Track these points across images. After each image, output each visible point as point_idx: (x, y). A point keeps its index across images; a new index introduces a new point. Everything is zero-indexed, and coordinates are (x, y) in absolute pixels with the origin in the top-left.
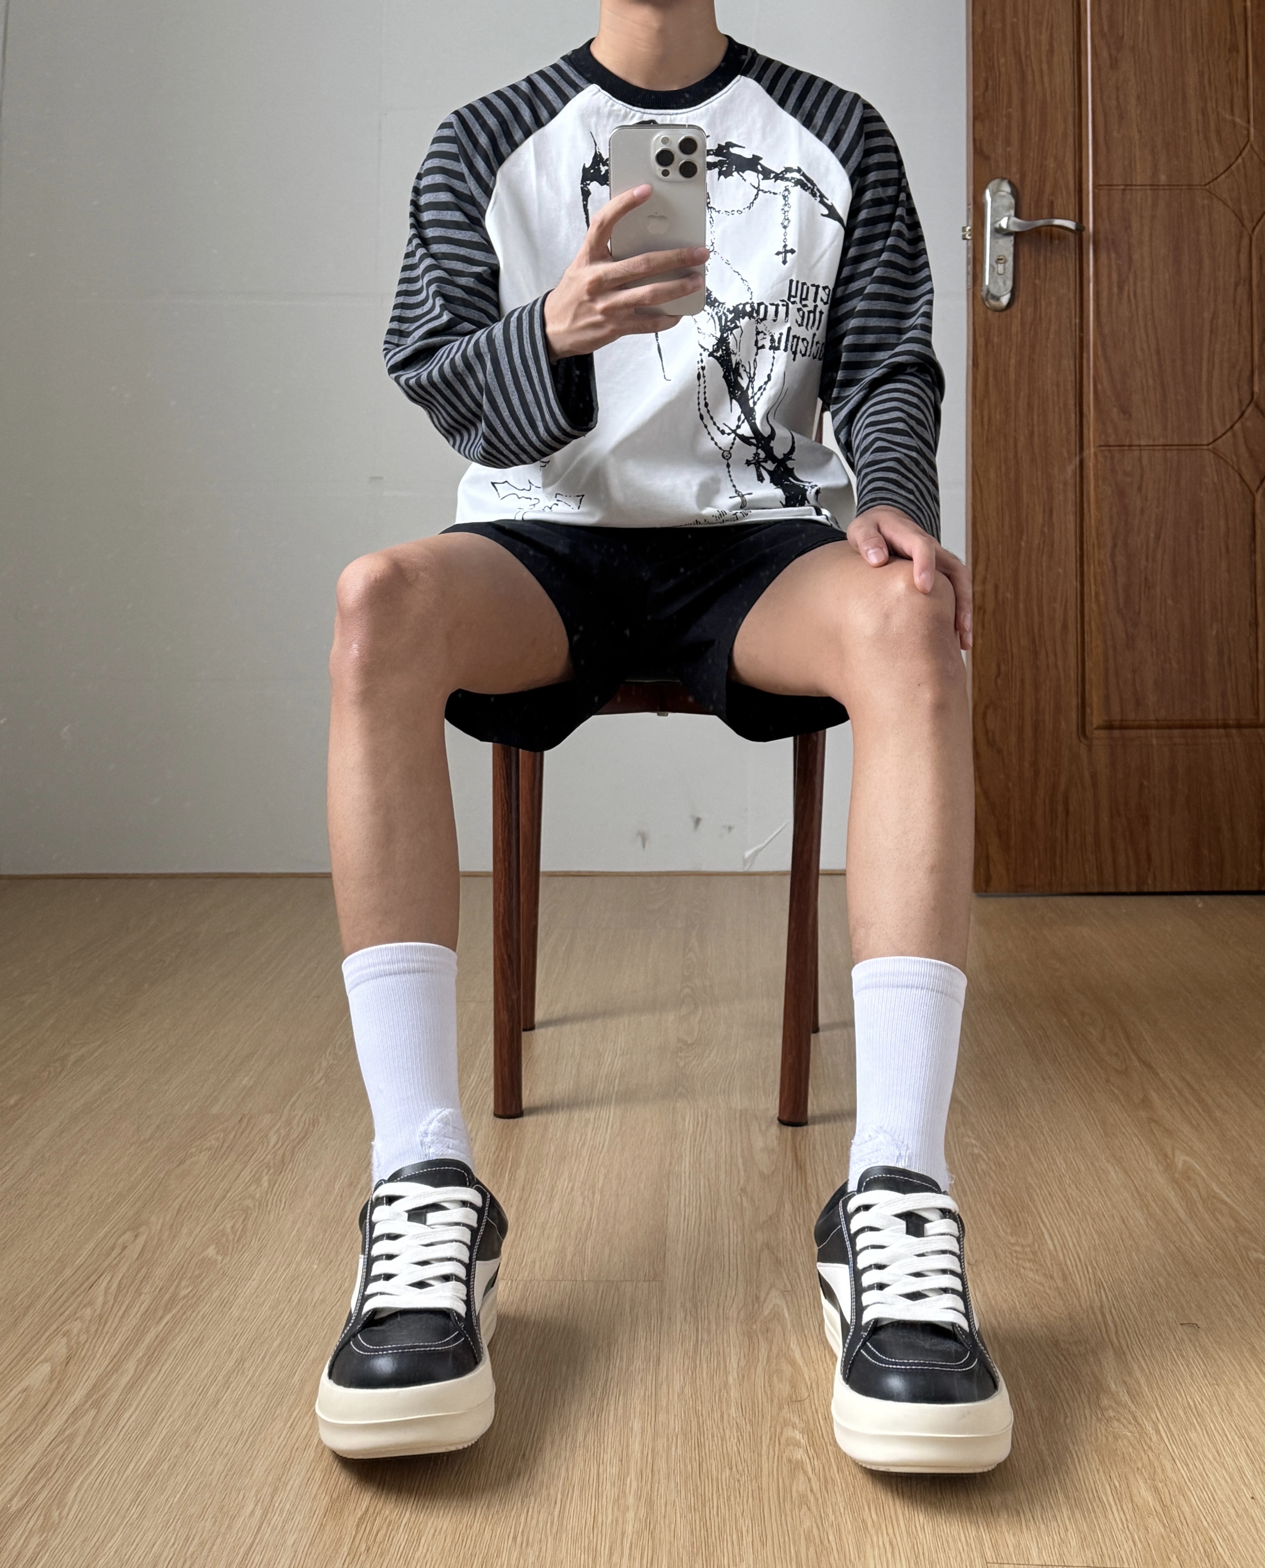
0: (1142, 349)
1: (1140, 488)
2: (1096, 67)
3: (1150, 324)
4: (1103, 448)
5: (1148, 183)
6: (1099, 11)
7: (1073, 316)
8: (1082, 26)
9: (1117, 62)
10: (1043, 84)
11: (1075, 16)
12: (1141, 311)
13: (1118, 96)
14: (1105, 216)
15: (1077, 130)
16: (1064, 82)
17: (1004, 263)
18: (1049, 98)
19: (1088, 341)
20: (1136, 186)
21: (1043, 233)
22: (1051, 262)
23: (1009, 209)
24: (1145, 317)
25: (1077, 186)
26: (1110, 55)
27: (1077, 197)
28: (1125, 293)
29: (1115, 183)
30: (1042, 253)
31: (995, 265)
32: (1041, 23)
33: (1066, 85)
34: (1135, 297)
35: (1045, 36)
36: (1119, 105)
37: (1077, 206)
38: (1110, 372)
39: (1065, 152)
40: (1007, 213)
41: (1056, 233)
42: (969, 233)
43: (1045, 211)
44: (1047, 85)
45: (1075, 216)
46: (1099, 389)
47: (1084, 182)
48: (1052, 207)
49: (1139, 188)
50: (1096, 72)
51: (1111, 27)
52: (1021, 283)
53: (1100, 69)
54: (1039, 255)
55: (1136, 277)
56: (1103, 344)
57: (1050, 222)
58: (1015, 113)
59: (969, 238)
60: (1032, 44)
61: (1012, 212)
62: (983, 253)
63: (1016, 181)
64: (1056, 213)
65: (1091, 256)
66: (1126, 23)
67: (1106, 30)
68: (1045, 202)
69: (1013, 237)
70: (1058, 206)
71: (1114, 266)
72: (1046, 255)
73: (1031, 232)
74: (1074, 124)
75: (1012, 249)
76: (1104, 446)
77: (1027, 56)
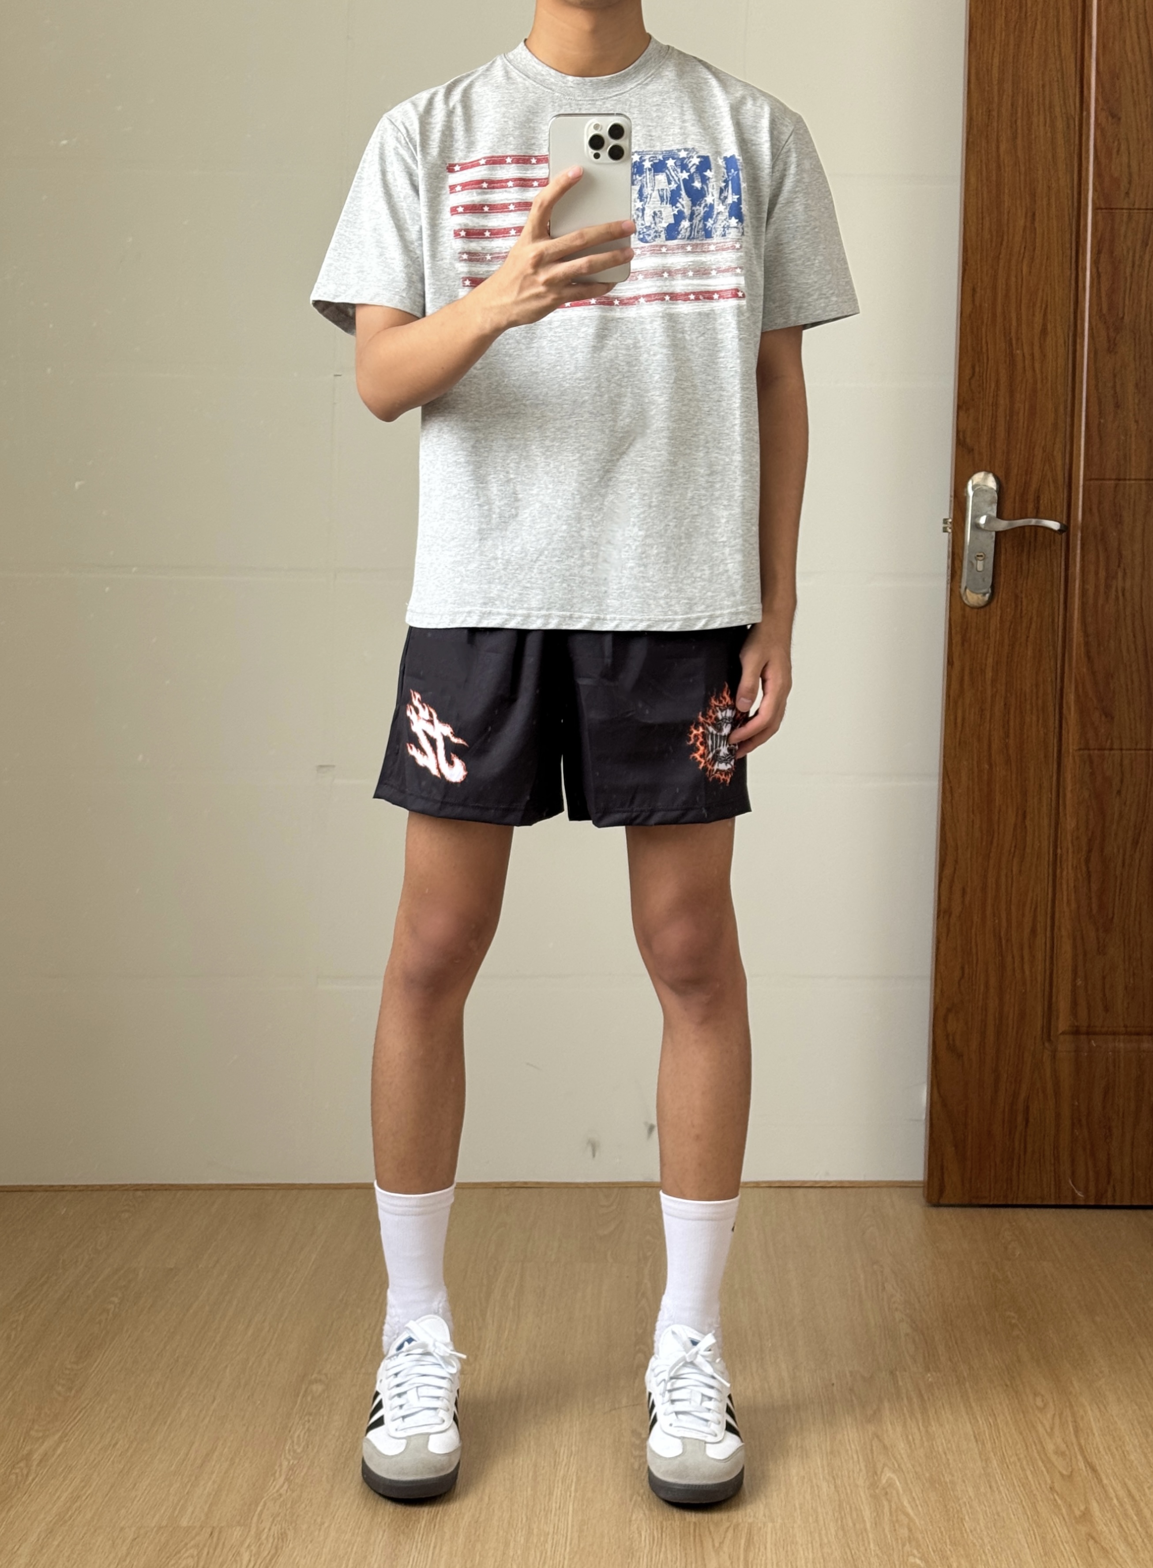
0: (1129, 650)
1: (1119, 792)
2: (1093, 350)
3: (1138, 622)
4: (1082, 752)
5: (1143, 477)
6: (1099, 290)
7: (1056, 614)
8: (1079, 306)
9: (1115, 345)
10: (1034, 370)
11: (1072, 296)
12: (1129, 610)
13: (1115, 382)
14: (1095, 510)
15: (1068, 420)
16: (1057, 368)
17: (984, 559)
18: (1039, 385)
19: (1071, 640)
20: (1130, 480)
21: (1027, 530)
22: (1034, 558)
23: (991, 503)
24: (1133, 615)
25: (1067, 480)
26: (1108, 337)
27: (1066, 491)
28: (1114, 589)
29: (1107, 477)
30: (1026, 550)
31: (974, 562)
32: (1034, 305)
33: (1059, 370)
34: (1123, 595)
35: (1038, 319)
36: (1116, 393)
37: (1065, 501)
38: (1094, 673)
39: (1054, 444)
40: (989, 508)
41: (1041, 531)
42: (949, 525)
43: (1031, 506)
44: (1038, 371)
45: (1062, 512)
46: (1081, 690)
47: (1073, 476)
48: (1038, 502)
49: (1133, 482)
50: (1092, 356)
51: (1111, 307)
52: (1002, 580)
53: (1096, 353)
54: (1023, 551)
55: (1125, 573)
56: (1087, 644)
57: (1033, 522)
58: (1003, 401)
59: (950, 530)
60: (1024, 326)
61: (995, 507)
62: (963, 548)
63: (1000, 474)
64: (1042, 508)
65: (1079, 551)
66: (1127, 302)
67: (1105, 311)
68: (1031, 497)
69: (994, 534)
70: (1044, 501)
71: (1102, 564)
72: (1029, 552)
73: (1014, 530)
74: (1066, 414)
75: (993, 545)
76: (1083, 749)
77: (1017, 339)
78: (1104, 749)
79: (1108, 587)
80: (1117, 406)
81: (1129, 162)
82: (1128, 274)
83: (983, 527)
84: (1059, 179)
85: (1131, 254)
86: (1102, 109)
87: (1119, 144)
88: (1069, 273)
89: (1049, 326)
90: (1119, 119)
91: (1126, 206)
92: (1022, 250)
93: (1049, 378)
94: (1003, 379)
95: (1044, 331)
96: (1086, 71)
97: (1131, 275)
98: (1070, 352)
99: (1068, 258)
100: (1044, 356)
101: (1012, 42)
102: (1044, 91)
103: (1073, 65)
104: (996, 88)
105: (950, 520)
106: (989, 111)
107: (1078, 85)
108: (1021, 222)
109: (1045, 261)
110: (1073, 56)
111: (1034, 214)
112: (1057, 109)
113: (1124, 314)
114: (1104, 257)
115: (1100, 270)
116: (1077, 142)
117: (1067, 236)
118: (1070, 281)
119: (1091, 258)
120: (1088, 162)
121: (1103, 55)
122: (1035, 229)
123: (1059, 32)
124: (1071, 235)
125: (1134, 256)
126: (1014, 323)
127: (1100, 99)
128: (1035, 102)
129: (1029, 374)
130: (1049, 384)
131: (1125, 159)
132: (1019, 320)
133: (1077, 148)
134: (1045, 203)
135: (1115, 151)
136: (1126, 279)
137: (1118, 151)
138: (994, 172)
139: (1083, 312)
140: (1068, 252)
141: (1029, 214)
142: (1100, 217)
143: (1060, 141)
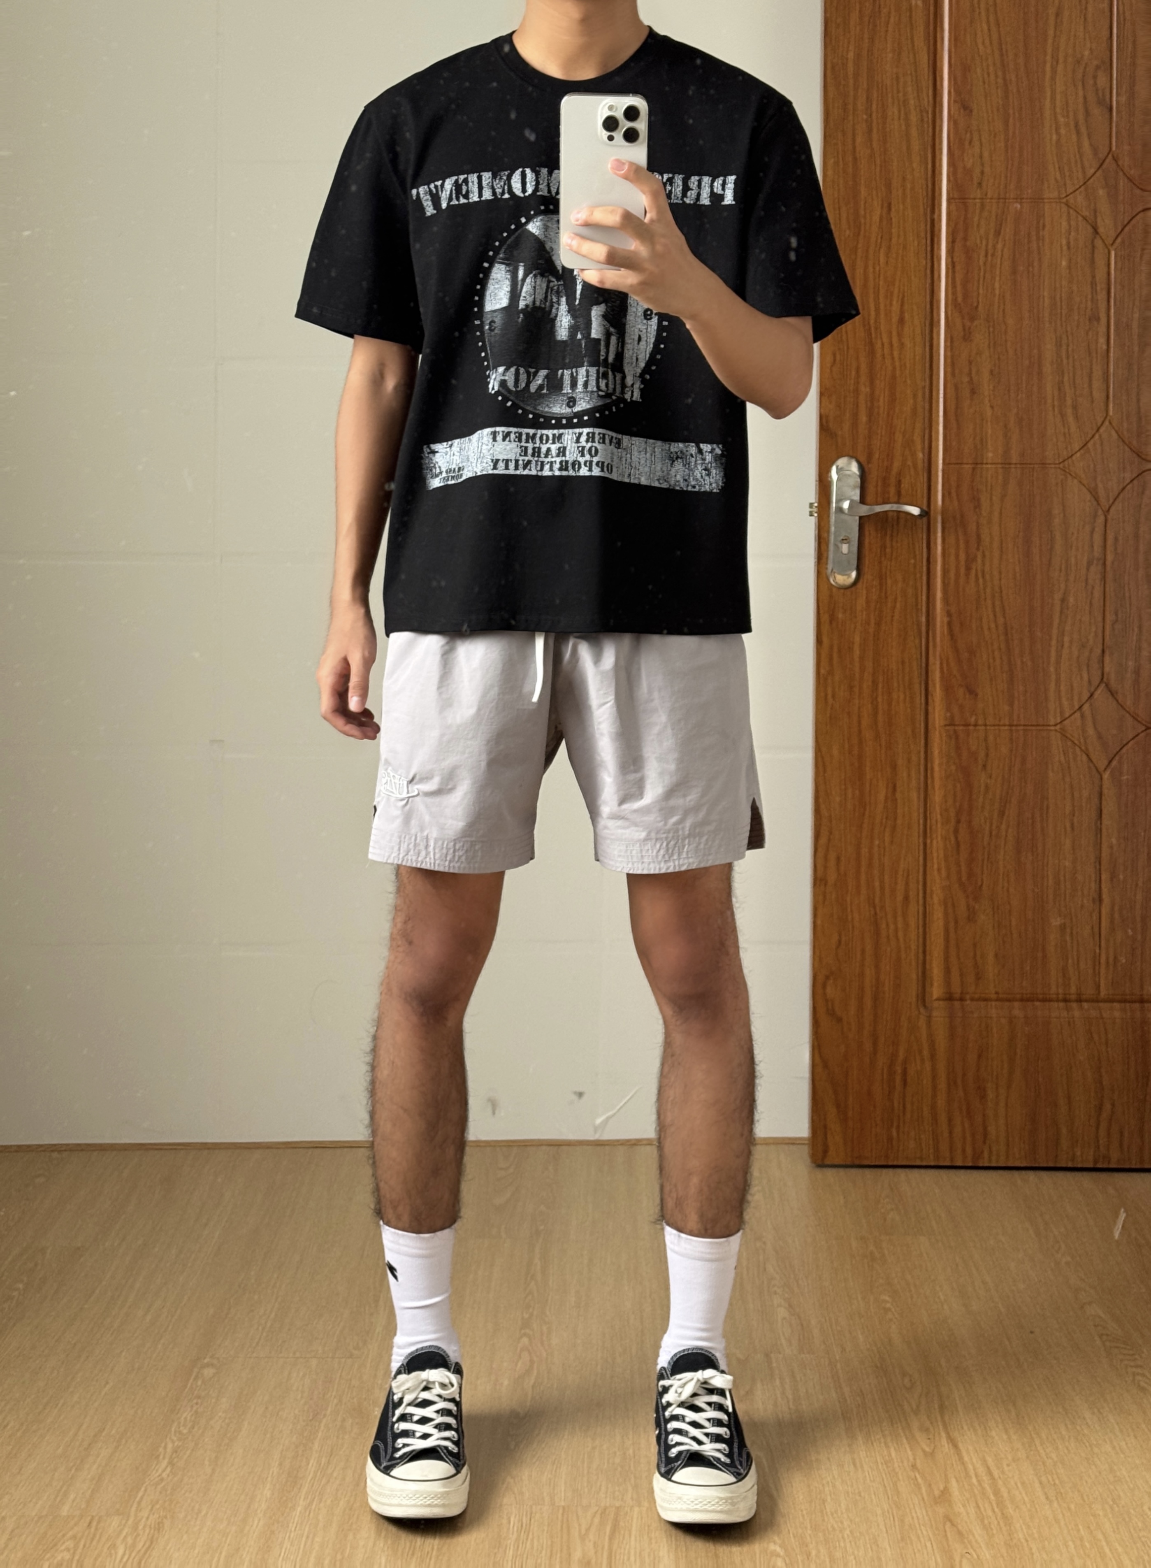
0: (989, 629)
1: (984, 766)
2: (949, 338)
3: (997, 603)
4: (947, 728)
5: (1000, 461)
6: (954, 279)
7: (919, 595)
8: (935, 295)
9: (970, 333)
10: (893, 358)
11: (928, 285)
12: (988, 590)
13: (970, 370)
14: (954, 495)
15: (927, 406)
16: (915, 355)
17: (848, 543)
18: (898, 373)
19: (934, 619)
20: (987, 464)
21: (890, 514)
22: (897, 542)
23: (855, 487)
24: (993, 596)
25: (926, 465)
26: (964, 326)
27: (926, 475)
28: (973, 572)
29: (965, 461)
30: (889, 533)
31: (840, 545)
32: (892, 294)
33: (917, 358)
34: (983, 576)
35: (896, 307)
36: (971, 379)
37: (926, 485)
38: (957, 650)
39: (914, 428)
40: (853, 493)
41: (902, 515)
42: (815, 510)
43: (892, 490)
44: (896, 359)
45: (923, 497)
46: (945, 670)
47: (933, 459)
48: (900, 486)
49: (989, 466)
50: (949, 344)
51: (966, 296)
52: (867, 562)
53: (952, 342)
54: (886, 534)
55: (984, 556)
56: (950, 624)
57: (895, 507)
58: (864, 389)
59: (816, 515)
60: (882, 316)
61: (858, 492)
62: (828, 532)
63: (863, 459)
64: (903, 492)
65: (939, 534)
66: (981, 291)
67: (960, 299)
68: (893, 481)
69: (857, 518)
70: (905, 485)
71: (962, 545)
72: (892, 536)
73: (878, 514)
74: (924, 398)
75: (856, 529)
76: (949, 725)
77: (876, 329)
78: (969, 725)
79: (968, 569)
80: (973, 392)
81: (981, 153)
82: (981, 263)
83: (846, 511)
84: (913, 170)
85: (984, 242)
86: (955, 101)
87: (971, 134)
88: (924, 262)
89: (907, 316)
90: (971, 111)
91: (979, 196)
92: (879, 241)
93: (908, 365)
94: (864, 367)
95: (901, 321)
96: (938, 64)
97: (985, 264)
98: (927, 339)
99: (924, 247)
100: (902, 345)
101: (866, 36)
102: (898, 84)
103: (926, 57)
104: (851, 82)
105: (816, 505)
106: (845, 105)
107: (931, 78)
108: (879, 213)
109: (900, 252)
110: (925, 49)
111: (890, 205)
112: (912, 102)
113: (978, 302)
114: (958, 245)
115: (955, 259)
116: (930, 134)
117: (922, 225)
118: (926, 269)
119: (947, 247)
120: (941, 153)
121: (956, 46)
122: (891, 219)
123: (911, 24)
124: (926, 226)
125: (987, 246)
126: (873, 313)
127: (952, 91)
128: (890, 95)
129: (888, 362)
130: (907, 372)
131: (977, 150)
132: (877, 310)
133: (930, 139)
134: (900, 192)
135: (967, 143)
136: (980, 269)
137: (970, 142)
138: (850, 165)
139: (939, 302)
140: (924, 241)
141: (886, 205)
142: (953, 207)
143: (914, 132)
